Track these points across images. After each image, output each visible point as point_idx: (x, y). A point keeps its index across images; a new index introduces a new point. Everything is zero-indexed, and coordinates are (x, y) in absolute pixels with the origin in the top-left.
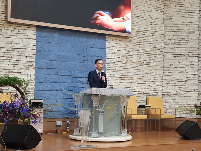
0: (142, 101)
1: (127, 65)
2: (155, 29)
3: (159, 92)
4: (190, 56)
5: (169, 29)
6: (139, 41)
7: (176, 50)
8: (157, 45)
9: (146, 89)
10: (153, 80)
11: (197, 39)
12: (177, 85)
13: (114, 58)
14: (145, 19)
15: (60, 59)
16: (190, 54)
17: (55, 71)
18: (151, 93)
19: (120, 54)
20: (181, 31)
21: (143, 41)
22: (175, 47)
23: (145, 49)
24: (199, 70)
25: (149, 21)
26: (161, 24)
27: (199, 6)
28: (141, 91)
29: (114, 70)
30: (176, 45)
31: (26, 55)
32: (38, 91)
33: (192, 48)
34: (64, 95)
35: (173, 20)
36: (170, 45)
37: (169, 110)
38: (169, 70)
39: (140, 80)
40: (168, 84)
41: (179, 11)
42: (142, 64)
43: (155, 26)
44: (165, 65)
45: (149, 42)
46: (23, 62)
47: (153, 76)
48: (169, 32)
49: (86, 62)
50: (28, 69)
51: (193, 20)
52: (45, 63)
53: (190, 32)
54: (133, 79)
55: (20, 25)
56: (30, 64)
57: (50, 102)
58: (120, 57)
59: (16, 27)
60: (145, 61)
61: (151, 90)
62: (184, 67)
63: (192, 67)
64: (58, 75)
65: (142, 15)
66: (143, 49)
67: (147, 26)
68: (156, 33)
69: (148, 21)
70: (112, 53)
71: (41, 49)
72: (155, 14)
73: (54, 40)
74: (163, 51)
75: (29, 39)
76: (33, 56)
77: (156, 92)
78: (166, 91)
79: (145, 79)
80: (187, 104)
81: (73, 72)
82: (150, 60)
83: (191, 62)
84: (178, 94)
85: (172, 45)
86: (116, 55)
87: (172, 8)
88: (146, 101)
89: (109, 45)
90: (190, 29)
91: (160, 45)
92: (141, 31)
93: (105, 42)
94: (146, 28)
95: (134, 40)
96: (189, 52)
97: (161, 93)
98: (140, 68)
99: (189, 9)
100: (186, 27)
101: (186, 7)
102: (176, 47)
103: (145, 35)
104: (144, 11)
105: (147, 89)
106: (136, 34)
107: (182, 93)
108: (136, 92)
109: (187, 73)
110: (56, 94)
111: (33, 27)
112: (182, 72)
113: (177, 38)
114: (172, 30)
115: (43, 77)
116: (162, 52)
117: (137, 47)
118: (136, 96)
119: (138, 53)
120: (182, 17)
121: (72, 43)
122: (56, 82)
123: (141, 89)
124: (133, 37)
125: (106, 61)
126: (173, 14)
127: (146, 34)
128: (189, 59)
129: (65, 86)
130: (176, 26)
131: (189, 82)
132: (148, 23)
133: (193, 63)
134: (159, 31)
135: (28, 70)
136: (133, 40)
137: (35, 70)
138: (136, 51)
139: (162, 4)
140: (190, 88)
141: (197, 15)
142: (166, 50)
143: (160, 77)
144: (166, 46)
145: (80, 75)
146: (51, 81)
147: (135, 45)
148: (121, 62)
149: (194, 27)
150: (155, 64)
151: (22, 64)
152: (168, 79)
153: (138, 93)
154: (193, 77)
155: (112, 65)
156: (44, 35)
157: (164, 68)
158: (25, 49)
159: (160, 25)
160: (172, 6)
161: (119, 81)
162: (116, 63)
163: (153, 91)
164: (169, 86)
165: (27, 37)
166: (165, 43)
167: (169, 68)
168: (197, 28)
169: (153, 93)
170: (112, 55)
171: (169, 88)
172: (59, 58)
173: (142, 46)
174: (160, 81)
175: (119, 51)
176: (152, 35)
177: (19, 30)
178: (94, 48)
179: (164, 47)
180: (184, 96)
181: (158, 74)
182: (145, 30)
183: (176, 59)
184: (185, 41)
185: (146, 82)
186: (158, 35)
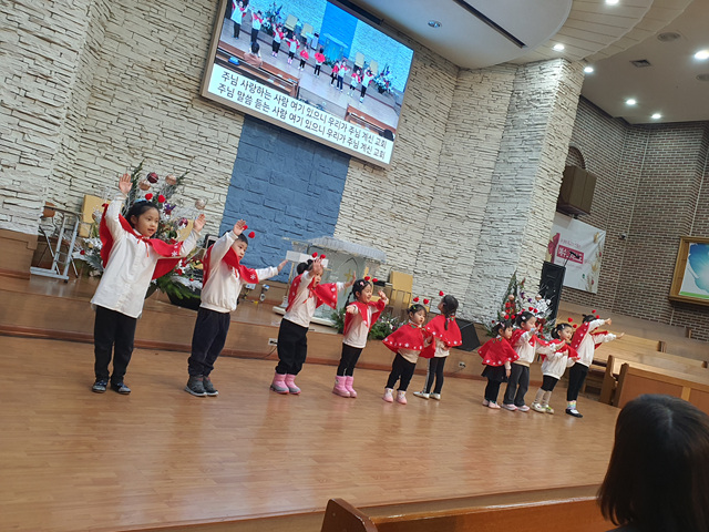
2: (426, 165)
3: (411, 267)
4: (469, 220)
5: (445, 170)
7: (450, 206)
9: (392, 259)
11: (486, 195)
14: (413, 145)
16: (470, 216)
17: (260, 198)
18: (398, 266)
20: (463, 177)
21: (402, 181)
22: (449, 201)
23: (404, 194)
24: (479, 244)
26: (435, 159)
27: (499, 144)
30: (452, 198)
31: (219, 160)
33: (475, 208)
34: (267, 240)
35: (454, 157)
36: (442, 196)
38: (433, 235)
39: (387, 242)
41: (467, 144)
42: (395, 217)
43: (425, 160)
44: (428, 226)
45: (412, 185)
46: (212, 171)
48: (445, 175)
49: (312, 194)
50: (218, 184)
51: (485, 164)
52: (247, 182)
53: (478, 182)
55: (220, 107)
56: (222, 177)
59: (213, 110)
60: (400, 214)
61: (398, 263)
62: (457, 235)
63: (470, 238)
64: (264, 206)
65: (410, 138)
67: (415, 158)
68: (426, 172)
69: (417, 150)
70: (353, 189)
71: (246, 155)
72: (430, 142)
73: (267, 146)
74: (429, 203)
75: (229, 134)
76: (230, 163)
78: (421, 267)
79: (393, 241)
81: (288, 206)
83: (468, 230)
84: (440, 277)
85: (445, 197)
86: (359, 194)
87: (457, 138)
88: (389, 277)
89: (352, 175)
90: (478, 177)
91: (427, 192)
92: (403, 163)
93: (346, 168)
94: (412, 161)
95: (391, 176)
96: (469, 213)
98: (390, 223)
99: (484, 146)
100: (473, 173)
101: (478, 141)
102: (452, 201)
103: (407, 171)
104: (415, 133)
106: (396, 168)
109: (459, 246)
111: (239, 116)
113: (455, 188)
114: (451, 173)
115: (239, 203)
116: (427, 205)
119: (392, 199)
120: (469, 156)
121: (296, 158)
122: (258, 217)
125: (342, 200)
126: (457, 147)
127: (410, 170)
128: (468, 224)
129: (271, 225)
130: (457, 167)
131: (460, 260)
132: (416, 153)
133: (471, 232)
134: (430, 170)
136: (388, 175)
137: (228, 189)
138: (391, 195)
139: (443, 128)
140: (460, 270)
141: (493, 157)
142: (434, 203)
143: (416, 244)
144: (436, 197)
145: (297, 214)
148: (363, 207)
149: (486, 176)
151: (209, 174)
152: (427, 250)
154: (468, 254)
155: (350, 208)
156: (254, 133)
158: (220, 149)
159: (433, 160)
160: (458, 135)
161: (355, 236)
162: (356, 207)
164: (427, 261)
165: (226, 130)
166: (436, 192)
167: (433, 233)
168: (489, 179)
171: (426, 264)
172: (271, 178)
174: (416, 250)
175: (364, 187)
176: (418, 173)
177: (216, 116)
178: (328, 174)
179: (432, 198)
180: (447, 280)
181: (415, 238)
182: (410, 163)
183: (447, 220)
184: (467, 195)
185: (394, 246)
186: (427, 176)
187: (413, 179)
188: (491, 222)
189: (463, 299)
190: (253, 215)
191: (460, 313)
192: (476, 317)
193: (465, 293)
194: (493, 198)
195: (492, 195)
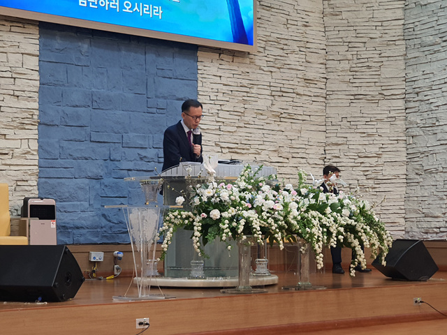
1: (246, 119)
2: (306, 35)
4: (386, 98)
5: (335, 36)
6: (271, 64)
7: (354, 85)
8: (312, 74)
9: (288, 176)
10: (304, 155)
11: (400, 58)
12: (359, 164)
13: (216, 102)
14: (282, 12)
15: (95, 104)
16: (385, 93)
17: (83, 133)
19: (230, 93)
20: (363, 40)
21: (279, 65)
22: (351, 77)
23: (284, 82)
24: (407, 128)
25: (291, 18)
26: (317, 25)
29: (216, 129)
30: (354, 73)
31: (16, 93)
32: (46, 180)
33: (390, 80)
34: (105, 189)
35: (344, 15)
36: (340, 74)
38: (339, 131)
39: (276, 154)
40: (338, 164)
42: (279, 117)
43: (304, 28)
44: (330, 120)
45: (294, 67)
46: (10, 110)
47: (304, 146)
48: (337, 44)
49: (154, 110)
51: (389, 15)
52: (61, 113)
53: (385, 43)
54: (260, 151)
56: (25, 115)
57: (73, 205)
58: (231, 100)
60: (285, 111)
62: (373, 123)
63: (392, 123)
64: (91, 141)
65: (276, 3)
66: (280, 81)
67: (288, 28)
68: (308, 45)
69: (289, 17)
70: (211, 90)
71: (52, 77)
72: (305, 2)
73: (79, 59)
74: (323, 87)
75: (23, 54)
76: (32, 95)
79: (285, 151)
80: (382, 208)
81: (124, 134)
82: (296, 108)
83: (388, 112)
84: (362, 187)
85: (343, 73)
86: (220, 97)
89: (205, 72)
90: (384, 35)
91: (317, 72)
92: (274, 40)
93: (195, 63)
94: (285, 34)
95: (260, 61)
96: (383, 88)
98: (274, 126)
100: (375, 31)
102: (355, 77)
103: (282, 49)
105: (291, 176)
106: (264, 48)
107: (371, 183)
109: (381, 138)
110: (88, 187)
111: (31, 27)
112: (369, 135)
113: (355, 58)
114: (344, 39)
115: (57, 145)
116: (321, 91)
117: (267, 78)
120: (364, 9)
121: (122, 66)
122: (86, 159)
124: (257, 54)
126: (344, 1)
127: (285, 47)
128: (384, 104)
129: (107, 167)
130: (352, 28)
131: (385, 157)
132: (289, 22)
133: (392, 114)
134: (313, 41)
135: (22, 129)
136: (256, 61)
137: (38, 129)
138: (266, 87)
140: (389, 171)
141: (399, 2)
142: (331, 85)
143: (319, 148)
144: (331, 76)
145: (140, 142)
146: (76, 155)
147: (262, 72)
148: (232, 113)
149: (394, 31)
150: (307, 118)
151: (8, 114)
152: (336, 153)
154: (395, 146)
155: (213, 118)
156: (57, 45)
157: (328, 128)
158: (15, 79)
159: (315, 26)
161: (229, 156)
162: (222, 114)
165: (17, 50)
166: (329, 70)
167: (338, 127)
168: (400, 34)
170: (212, 95)
172: (94, 102)
173: (277, 75)
174: (320, 156)
175: (226, 85)
176: (298, 49)
178: (171, 78)
179: (327, 79)
180: (374, 190)
181: (314, 140)
182: (283, 37)
183: (354, 105)
184: (374, 64)
185: (288, 159)
186: (311, 50)
187: (292, 59)
188: (417, 93)
189: (404, 211)
190: (78, 158)
191: (404, 232)
192: (427, 233)
193: (403, 203)
194: (412, 60)
195: (409, 56)
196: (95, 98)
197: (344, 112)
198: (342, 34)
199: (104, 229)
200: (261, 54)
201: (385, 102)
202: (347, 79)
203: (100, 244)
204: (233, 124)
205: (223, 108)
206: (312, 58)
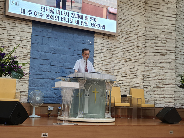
0: (125, 92)
1: (113, 60)
2: (138, 30)
3: (141, 85)
4: (168, 54)
5: (149, 31)
6: (124, 40)
7: (156, 49)
8: (140, 44)
9: (129, 82)
10: (136, 74)
11: (174, 39)
12: (157, 79)
13: (101, 53)
14: (128, 21)
15: (53, 51)
16: (168, 52)
17: (48, 62)
18: (133, 85)
19: (107, 50)
20: (160, 32)
21: (127, 40)
22: (155, 46)
23: (128, 47)
24: (176, 65)
25: (132, 24)
27: (176, 11)
28: (125, 84)
29: (101, 63)
30: (156, 44)
31: (22, 46)
32: (32, 79)
33: (170, 47)
35: (153, 23)
37: (150, 101)
38: (150, 66)
39: (124, 74)
40: (149, 78)
41: (158, 15)
42: (126, 60)
43: (137, 28)
44: (146, 62)
45: (132, 42)
46: (19, 52)
47: (136, 71)
48: (150, 34)
49: (76, 55)
51: (170, 23)
52: (39, 55)
53: (168, 33)
54: (118, 72)
55: (17, 19)
56: (25, 54)
57: (43, 89)
58: (107, 53)
59: (14, 21)
60: (129, 58)
61: (134, 83)
62: (163, 63)
63: (170, 63)
64: (51, 65)
65: (126, 18)
67: (131, 27)
68: (139, 34)
69: (131, 23)
70: (99, 49)
71: (36, 41)
72: (138, 18)
73: (47, 35)
74: (144, 49)
75: (25, 32)
76: (28, 47)
77: (138, 84)
78: (147, 84)
79: (128, 73)
80: (166, 95)
81: (64, 63)
82: (133, 57)
83: (168, 59)
84: (158, 87)
85: (152, 45)
86: (103, 51)
87: (152, 13)
88: (129, 92)
89: (97, 42)
90: (168, 30)
91: (142, 44)
92: (125, 31)
93: (93, 39)
94: (130, 29)
96: (167, 50)
97: (143, 86)
98: (124, 63)
99: (168, 14)
100: (164, 29)
101: (164, 12)
103: (128, 35)
104: (128, 15)
105: (130, 82)
106: (121, 34)
107: (161, 86)
108: (120, 84)
109: (166, 69)
110: (49, 82)
111: (29, 22)
112: (161, 68)
113: (156, 39)
114: (152, 32)
115: (37, 66)
116: (143, 51)
117: (122, 45)
118: (121, 88)
119: (122, 51)
120: (160, 21)
121: (64, 38)
122: (49, 72)
123: (125, 82)
124: (118, 36)
125: (94, 56)
126: (153, 18)
127: (129, 34)
129: (56, 75)
130: (156, 28)
131: (167, 76)
133: (170, 60)
134: (141, 32)
135: (24, 59)
136: (118, 39)
137: (30, 60)
138: (121, 49)
139: (143, 10)
140: (168, 81)
141: (174, 18)
142: (147, 49)
143: (142, 72)
144: (147, 45)
146: (44, 70)
147: (120, 43)
148: (107, 57)
149: (172, 29)
150: (137, 61)
151: (18, 54)
152: (148, 74)
153: (123, 85)
154: (171, 72)
155: (100, 59)
156: (39, 29)
157: (145, 65)
158: (21, 41)
159: (142, 27)
160: (152, 11)
162: (103, 58)
163: (136, 84)
164: (150, 80)
165: (23, 30)
166: (146, 43)
168: (174, 30)
169: (135, 86)
171: (149, 82)
173: (126, 44)
174: (142, 75)
177: (16, 24)
178: (84, 44)
179: (146, 47)
180: (162, 88)
181: (140, 69)
182: (128, 30)
183: (156, 56)
184: (164, 41)
185: (129, 75)
186: (140, 36)
187: (132, 39)
188: (180, 52)
189: (174, 97)
190: (45, 71)
191: (174, 105)
192: (182, 106)
193: (174, 94)
194: (178, 39)
195: (177, 38)
196: (53, 49)
197: (152, 59)
198: (152, 30)
199: (55, 98)
200: (120, 36)
201: (167, 55)
202: (153, 46)
203: (53, 104)
204: (108, 62)
205: (104, 55)
206: (140, 39)
